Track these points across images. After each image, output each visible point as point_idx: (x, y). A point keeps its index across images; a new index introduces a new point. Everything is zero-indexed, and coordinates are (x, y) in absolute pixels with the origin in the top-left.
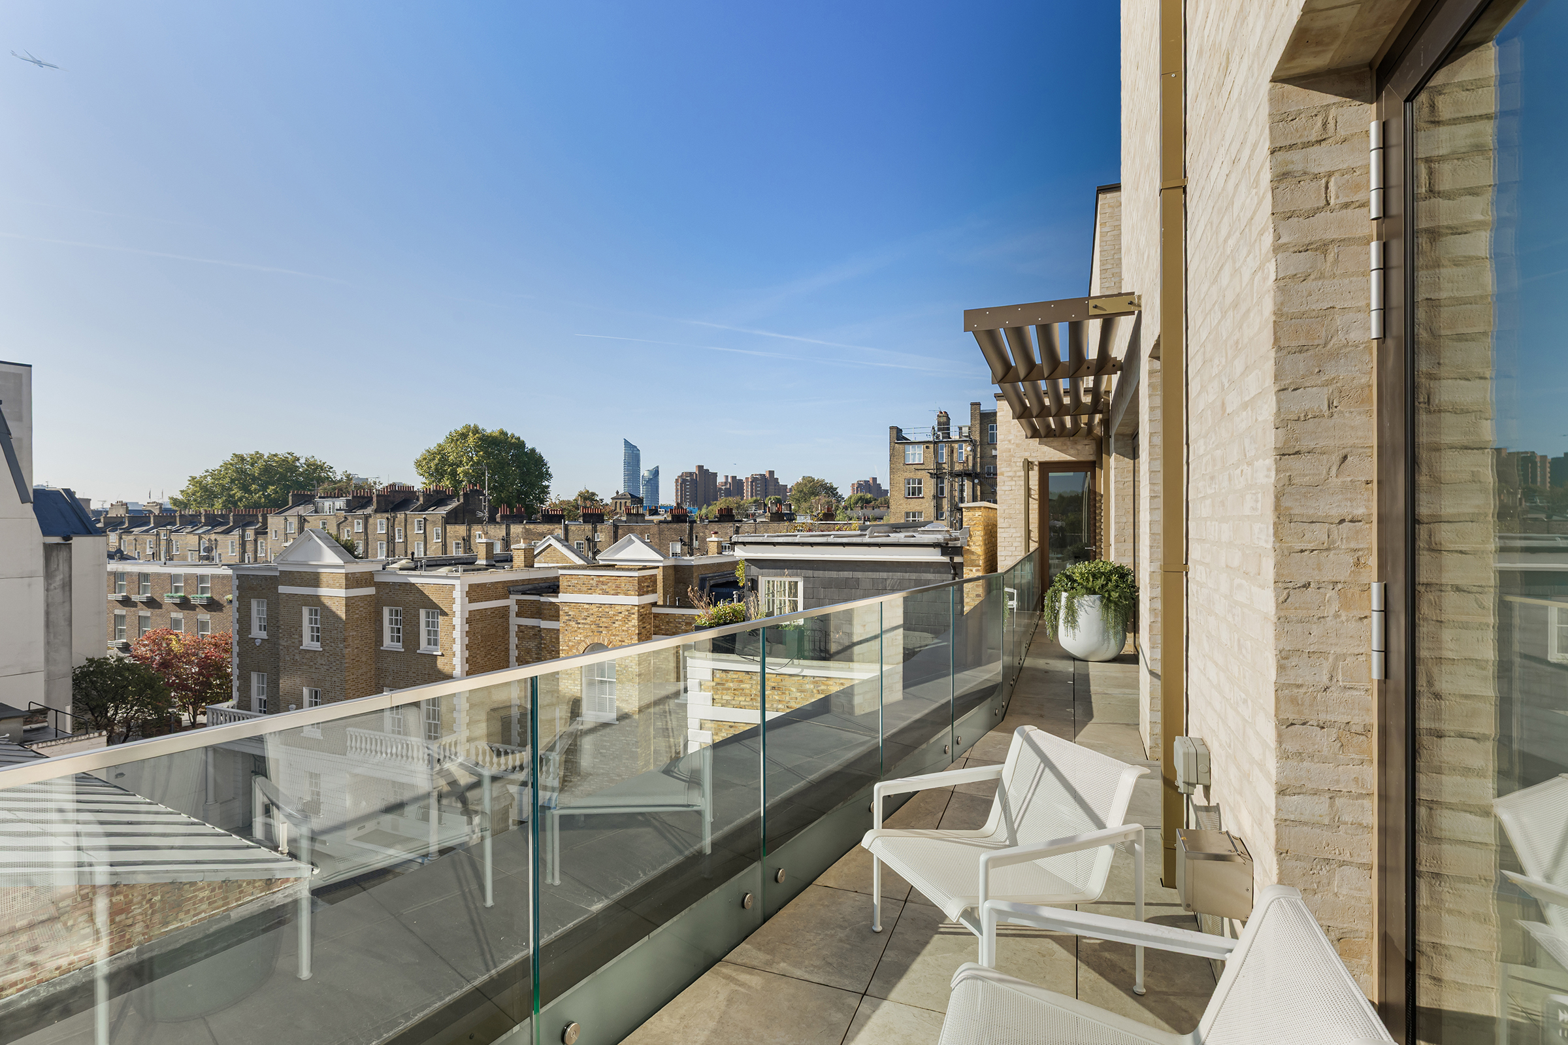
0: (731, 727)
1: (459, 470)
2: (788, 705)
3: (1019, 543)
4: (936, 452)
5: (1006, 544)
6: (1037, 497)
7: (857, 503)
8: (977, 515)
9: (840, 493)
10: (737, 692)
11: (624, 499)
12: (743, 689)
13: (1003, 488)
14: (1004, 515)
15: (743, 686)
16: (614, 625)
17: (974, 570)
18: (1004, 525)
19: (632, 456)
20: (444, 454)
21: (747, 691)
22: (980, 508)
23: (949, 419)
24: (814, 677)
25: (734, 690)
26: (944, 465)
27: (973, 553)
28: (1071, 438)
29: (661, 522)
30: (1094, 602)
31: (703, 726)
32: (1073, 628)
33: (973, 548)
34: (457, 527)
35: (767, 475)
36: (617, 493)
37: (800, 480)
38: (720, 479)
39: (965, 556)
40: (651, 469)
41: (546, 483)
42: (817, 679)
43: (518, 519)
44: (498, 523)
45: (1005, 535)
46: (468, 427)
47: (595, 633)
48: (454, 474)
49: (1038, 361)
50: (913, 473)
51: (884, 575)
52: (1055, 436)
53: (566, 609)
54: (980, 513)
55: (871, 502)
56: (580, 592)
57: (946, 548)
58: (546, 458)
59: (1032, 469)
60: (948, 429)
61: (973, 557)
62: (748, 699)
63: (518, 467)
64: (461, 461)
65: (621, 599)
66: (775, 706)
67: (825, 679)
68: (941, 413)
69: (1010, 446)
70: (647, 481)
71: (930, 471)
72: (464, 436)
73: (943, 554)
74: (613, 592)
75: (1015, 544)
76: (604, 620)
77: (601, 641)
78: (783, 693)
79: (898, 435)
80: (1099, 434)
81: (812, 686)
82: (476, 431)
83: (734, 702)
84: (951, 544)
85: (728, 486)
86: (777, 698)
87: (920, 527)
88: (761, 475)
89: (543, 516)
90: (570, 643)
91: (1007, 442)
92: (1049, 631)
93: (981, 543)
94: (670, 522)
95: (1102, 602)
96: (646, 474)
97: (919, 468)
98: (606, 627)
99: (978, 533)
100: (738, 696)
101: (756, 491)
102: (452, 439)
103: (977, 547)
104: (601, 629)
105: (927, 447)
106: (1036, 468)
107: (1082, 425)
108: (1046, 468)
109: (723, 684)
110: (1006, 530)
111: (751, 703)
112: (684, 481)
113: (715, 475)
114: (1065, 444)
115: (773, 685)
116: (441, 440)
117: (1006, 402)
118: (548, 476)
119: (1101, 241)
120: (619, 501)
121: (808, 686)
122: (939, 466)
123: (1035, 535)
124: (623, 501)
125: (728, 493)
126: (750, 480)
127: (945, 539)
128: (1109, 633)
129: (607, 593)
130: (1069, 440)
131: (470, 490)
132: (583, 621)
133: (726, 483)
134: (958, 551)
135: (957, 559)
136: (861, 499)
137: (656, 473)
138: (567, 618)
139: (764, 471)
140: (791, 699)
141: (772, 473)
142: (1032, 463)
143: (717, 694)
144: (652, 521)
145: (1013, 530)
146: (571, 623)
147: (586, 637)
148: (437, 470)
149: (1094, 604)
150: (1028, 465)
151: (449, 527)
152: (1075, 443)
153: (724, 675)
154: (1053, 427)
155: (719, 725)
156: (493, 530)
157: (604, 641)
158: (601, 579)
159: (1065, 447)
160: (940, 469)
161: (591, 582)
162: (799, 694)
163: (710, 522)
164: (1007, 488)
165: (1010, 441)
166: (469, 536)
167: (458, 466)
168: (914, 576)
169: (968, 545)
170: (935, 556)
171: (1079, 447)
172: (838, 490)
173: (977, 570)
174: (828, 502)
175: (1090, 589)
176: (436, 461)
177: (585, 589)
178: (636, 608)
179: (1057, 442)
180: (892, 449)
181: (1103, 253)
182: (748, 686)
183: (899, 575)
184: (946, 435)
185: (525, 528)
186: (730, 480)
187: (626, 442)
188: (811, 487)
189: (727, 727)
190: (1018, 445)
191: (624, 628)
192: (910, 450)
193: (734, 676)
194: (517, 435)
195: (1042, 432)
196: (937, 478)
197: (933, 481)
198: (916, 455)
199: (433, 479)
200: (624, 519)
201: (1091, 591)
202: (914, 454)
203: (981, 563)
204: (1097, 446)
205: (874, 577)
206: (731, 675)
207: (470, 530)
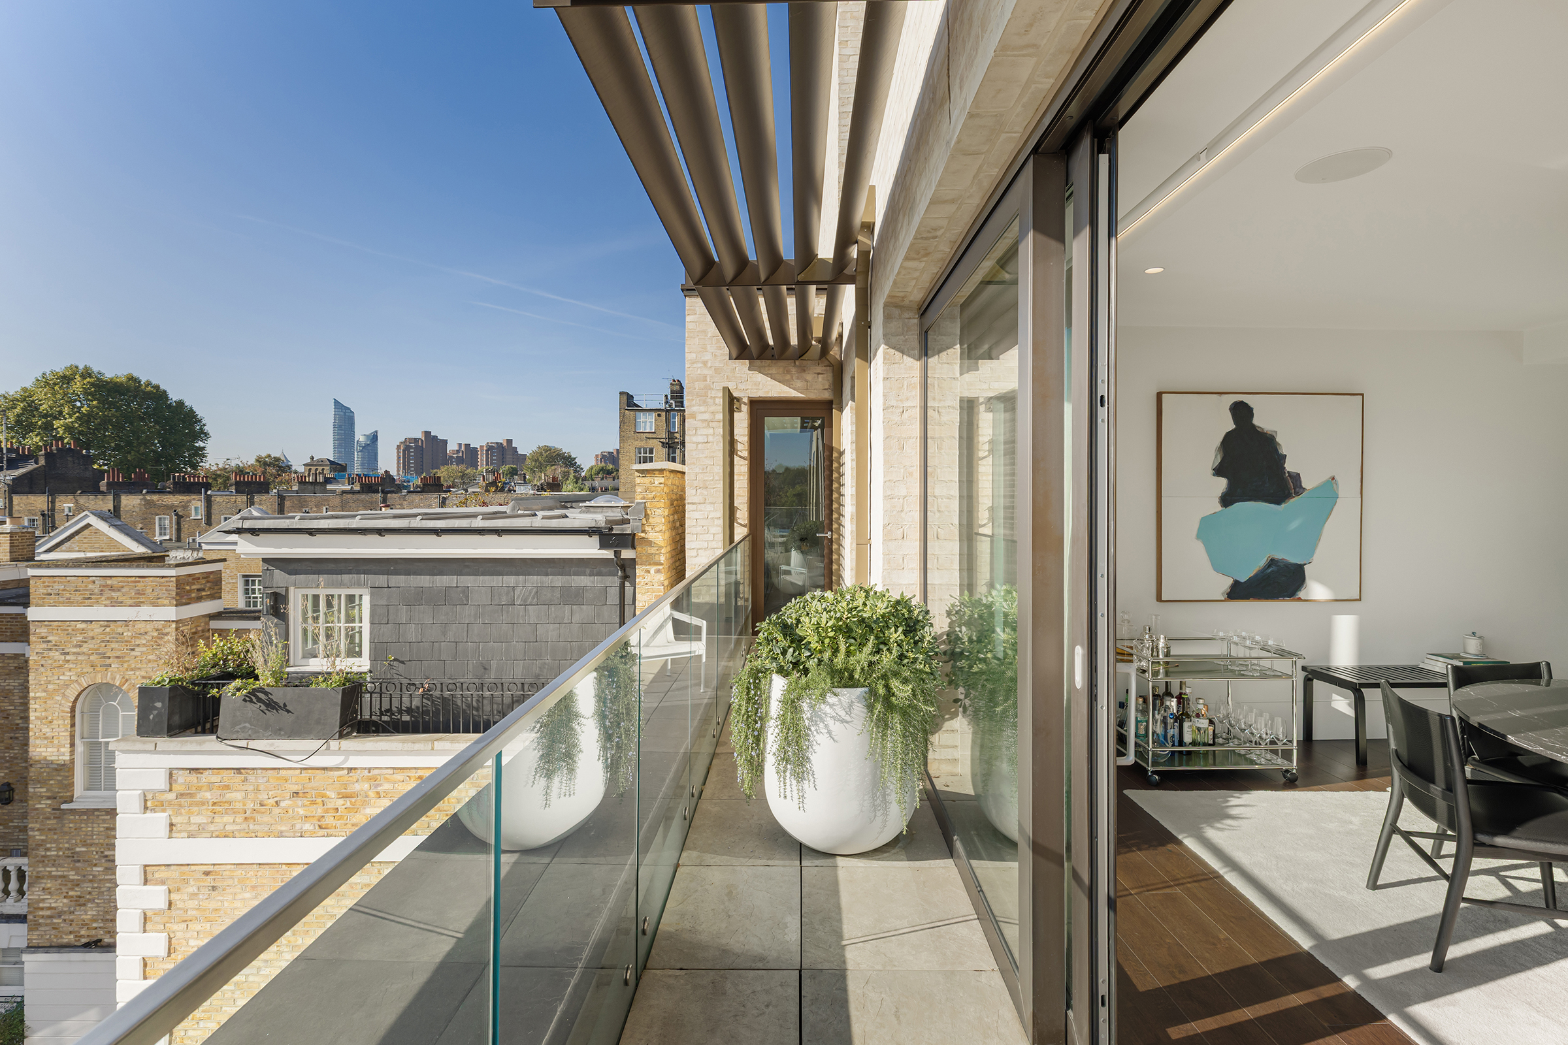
0: (207, 873)
1: (56, 423)
2: (323, 823)
3: (717, 528)
4: (668, 421)
5: (699, 529)
6: (745, 454)
7: (598, 473)
8: (656, 482)
9: (578, 463)
10: (217, 808)
11: (320, 465)
12: (230, 803)
13: (695, 439)
14: (696, 484)
15: (230, 796)
16: (133, 653)
17: (652, 571)
18: (696, 500)
19: (344, 419)
20: (33, 401)
21: (239, 806)
22: (661, 471)
23: (682, 388)
24: (370, 770)
25: (214, 804)
26: (676, 435)
27: (650, 543)
28: (797, 363)
29: (344, 492)
30: (849, 708)
31: (149, 877)
32: (800, 777)
33: (651, 536)
34: (32, 498)
35: (505, 444)
36: (312, 458)
37: (535, 449)
38: (451, 447)
39: (639, 549)
40: (368, 433)
41: (200, 444)
42: (376, 772)
43: (133, 487)
44: (102, 493)
45: (697, 515)
46: (74, 370)
47: (98, 669)
48: (48, 427)
49: (752, 256)
50: (644, 442)
51: (510, 580)
52: (773, 357)
53: (43, 631)
54: (662, 480)
55: (613, 473)
56: (69, 602)
57: (607, 536)
58: (200, 412)
59: (739, 410)
60: (682, 397)
61: (651, 550)
62: (240, 819)
63: (156, 422)
64: (61, 413)
65: (145, 612)
66: (298, 827)
67: (391, 771)
68: (674, 381)
69: (706, 372)
70: (364, 447)
71: (662, 440)
72: (67, 379)
73: (603, 546)
74: (131, 602)
75: (713, 530)
76: (113, 645)
77: (109, 680)
78: (314, 803)
79: (629, 403)
80: (838, 357)
81: (366, 786)
82: (87, 373)
83: (212, 828)
84: (617, 530)
85: (460, 454)
86: (301, 811)
87: (584, 501)
88: (497, 443)
89: (175, 483)
90: (50, 687)
91: (700, 365)
92: (742, 772)
93: (664, 528)
94: (358, 492)
95: (870, 708)
96: (362, 439)
97: (650, 436)
98: (118, 657)
99: (659, 512)
100: (222, 814)
101: (492, 460)
102: (45, 382)
103: (657, 533)
104: (108, 661)
105: (659, 415)
106: (745, 408)
107: (814, 342)
108: (761, 408)
109: (191, 795)
110: (699, 506)
111: (244, 826)
112: (407, 448)
113: (445, 442)
114: (788, 372)
115: (295, 788)
116: (29, 383)
117: (699, 300)
118: (203, 435)
119: (841, 69)
120: (313, 468)
121: (357, 787)
122: (671, 435)
123: (742, 515)
124: (320, 468)
125: (460, 461)
126: (485, 448)
127: (607, 522)
128: (885, 788)
129: (120, 604)
130: (795, 365)
131: (58, 449)
132: (74, 650)
133: (458, 451)
134: (629, 540)
135: (626, 554)
136: (602, 469)
137: (374, 438)
138: (44, 646)
139: (501, 439)
140: (327, 811)
141: (510, 441)
142: (738, 400)
143: (178, 814)
144: (333, 491)
145: (709, 508)
146: (51, 654)
147: (81, 674)
148: (18, 422)
149: (849, 713)
150: (732, 402)
151: (16, 499)
152: (803, 370)
153: (193, 777)
154: (771, 342)
155: (183, 873)
156: (93, 503)
157: (114, 679)
158: (109, 582)
159: (788, 377)
160: (672, 438)
161: (90, 587)
162: (341, 801)
163: (409, 492)
164: (700, 439)
165: (705, 363)
166: (53, 510)
167: (56, 418)
168: (559, 581)
169: (643, 531)
170: (590, 549)
171: (809, 377)
172: (576, 460)
173: (658, 571)
174: (564, 472)
175: (841, 672)
176: (18, 410)
177: (80, 598)
178: (174, 625)
179: (777, 367)
180: (622, 416)
181: (844, 87)
182: (239, 796)
183: (535, 580)
184: (679, 404)
185: (145, 499)
186: (463, 448)
187: (336, 402)
188: (547, 456)
189: (200, 875)
190: (717, 370)
191: (150, 657)
192: (642, 417)
193: (214, 779)
194: (154, 382)
195: (754, 351)
196: (669, 447)
197: (665, 451)
198: (647, 423)
199: (12, 434)
200: (295, 488)
201: (843, 678)
202: (645, 422)
203: (662, 559)
204: (834, 376)
205: (494, 584)
206: (206, 778)
207: (53, 502)
